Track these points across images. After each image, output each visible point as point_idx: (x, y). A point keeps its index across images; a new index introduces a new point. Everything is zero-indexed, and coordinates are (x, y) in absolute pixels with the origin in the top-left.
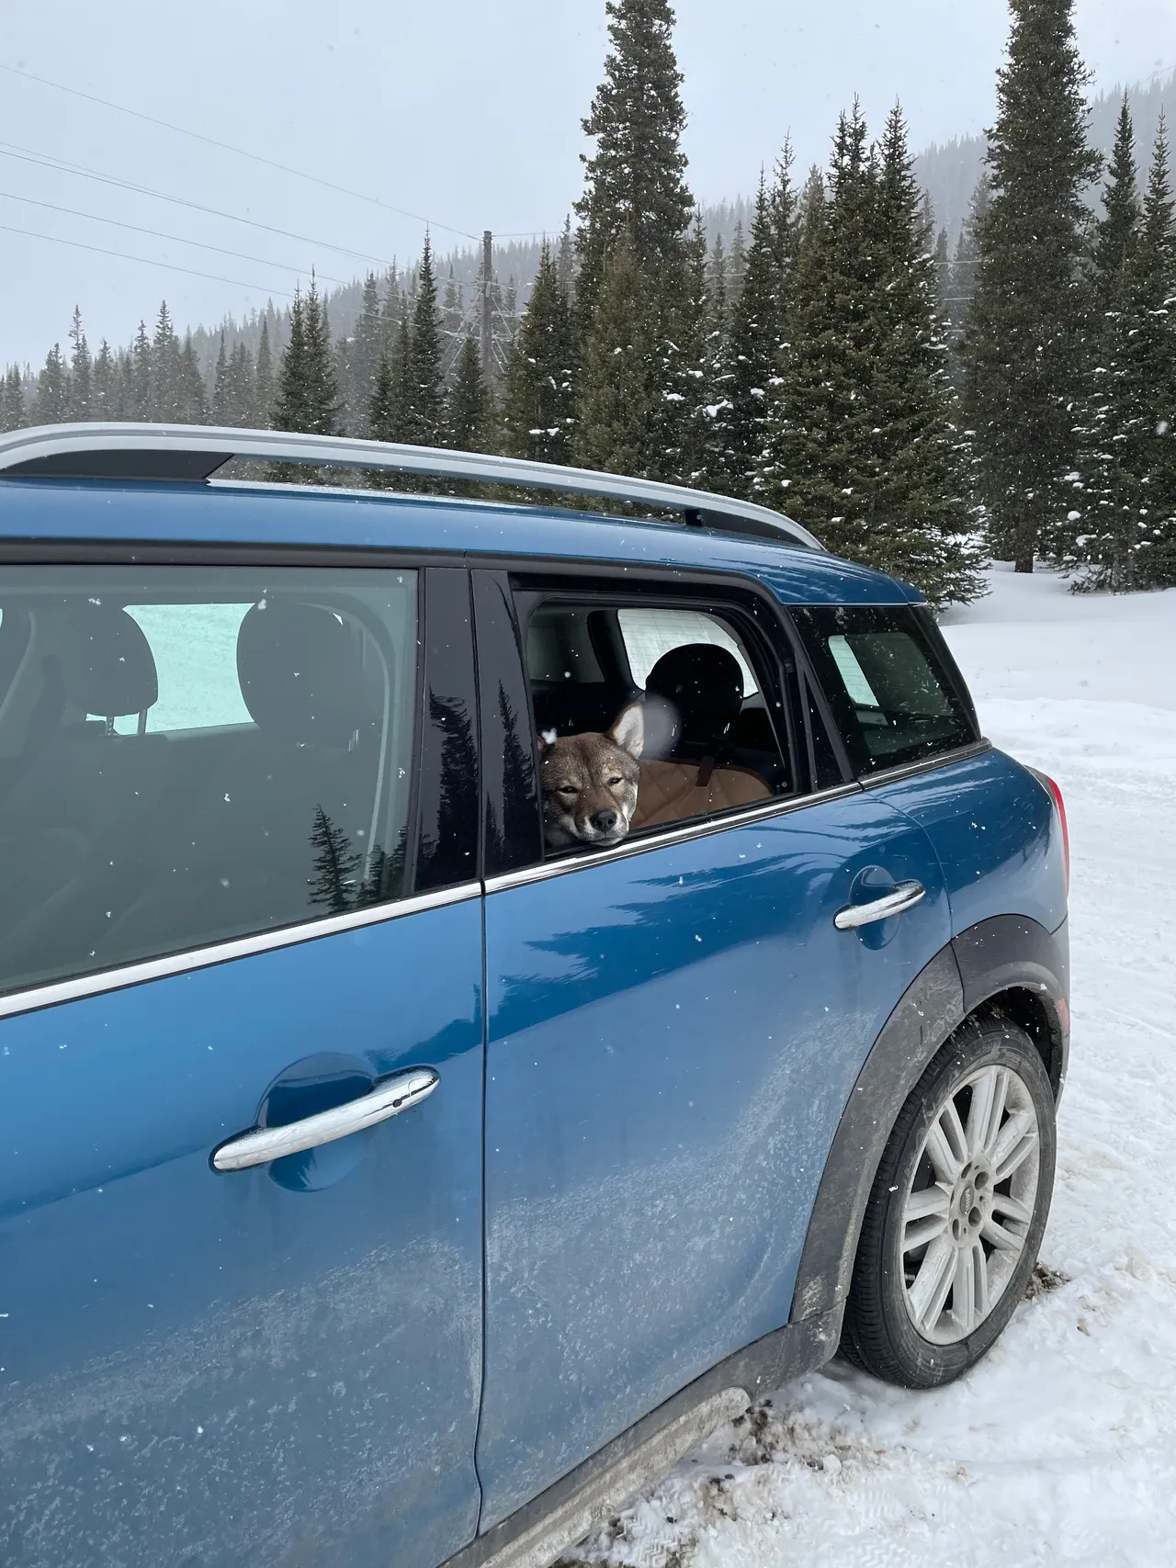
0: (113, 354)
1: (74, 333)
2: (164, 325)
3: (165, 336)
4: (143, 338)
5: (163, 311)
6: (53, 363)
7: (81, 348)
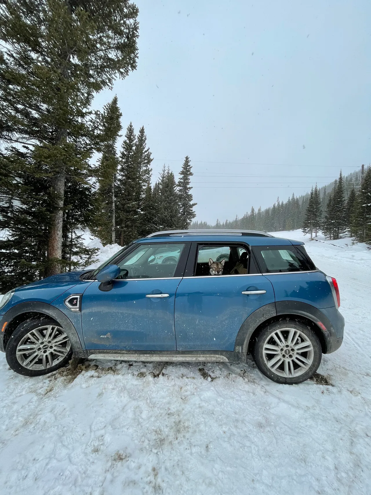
0: (284, 203)
1: (278, 201)
2: (293, 197)
3: (293, 199)
4: (289, 199)
5: (293, 195)
6: (274, 206)
7: (279, 203)
